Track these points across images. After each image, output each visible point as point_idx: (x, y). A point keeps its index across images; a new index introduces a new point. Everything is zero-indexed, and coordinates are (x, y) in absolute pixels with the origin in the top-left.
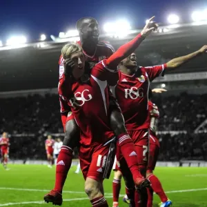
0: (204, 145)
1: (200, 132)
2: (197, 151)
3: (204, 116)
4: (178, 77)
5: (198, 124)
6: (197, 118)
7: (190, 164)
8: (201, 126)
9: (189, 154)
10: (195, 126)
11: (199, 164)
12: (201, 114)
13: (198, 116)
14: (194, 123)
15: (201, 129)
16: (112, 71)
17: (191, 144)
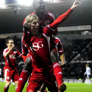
0: (77, 70)
1: (75, 62)
2: (72, 73)
3: (77, 52)
4: (61, 29)
5: (74, 57)
6: (72, 54)
7: (68, 81)
8: (75, 58)
9: (68, 75)
10: (71, 58)
11: (74, 81)
12: (75, 51)
13: (74, 52)
14: (71, 56)
15: (75, 60)
16: (54, 30)
17: (69, 69)
